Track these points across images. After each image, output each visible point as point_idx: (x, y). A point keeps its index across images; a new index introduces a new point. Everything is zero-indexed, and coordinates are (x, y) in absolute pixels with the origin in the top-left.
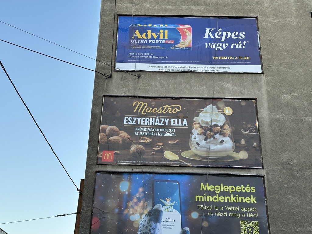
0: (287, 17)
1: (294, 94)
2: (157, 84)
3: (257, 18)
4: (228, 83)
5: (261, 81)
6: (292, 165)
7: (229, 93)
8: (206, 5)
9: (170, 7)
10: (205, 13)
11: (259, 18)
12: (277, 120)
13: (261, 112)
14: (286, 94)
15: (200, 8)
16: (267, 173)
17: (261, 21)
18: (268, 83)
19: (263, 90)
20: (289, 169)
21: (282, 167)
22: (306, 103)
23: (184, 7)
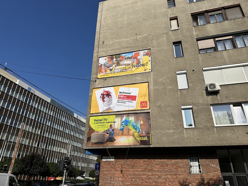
0: (163, 46)
1: (164, 78)
2: (112, 81)
3: (150, 49)
4: (138, 77)
5: (151, 74)
6: (161, 107)
7: (138, 81)
8: (131, 47)
9: (118, 51)
10: (130, 51)
11: (151, 49)
12: (156, 89)
13: (150, 87)
14: (161, 78)
15: (129, 49)
16: (151, 111)
17: (152, 50)
18: (153, 75)
19: (151, 78)
20: (160, 108)
21: (157, 108)
22: (168, 81)
23: (123, 50)
